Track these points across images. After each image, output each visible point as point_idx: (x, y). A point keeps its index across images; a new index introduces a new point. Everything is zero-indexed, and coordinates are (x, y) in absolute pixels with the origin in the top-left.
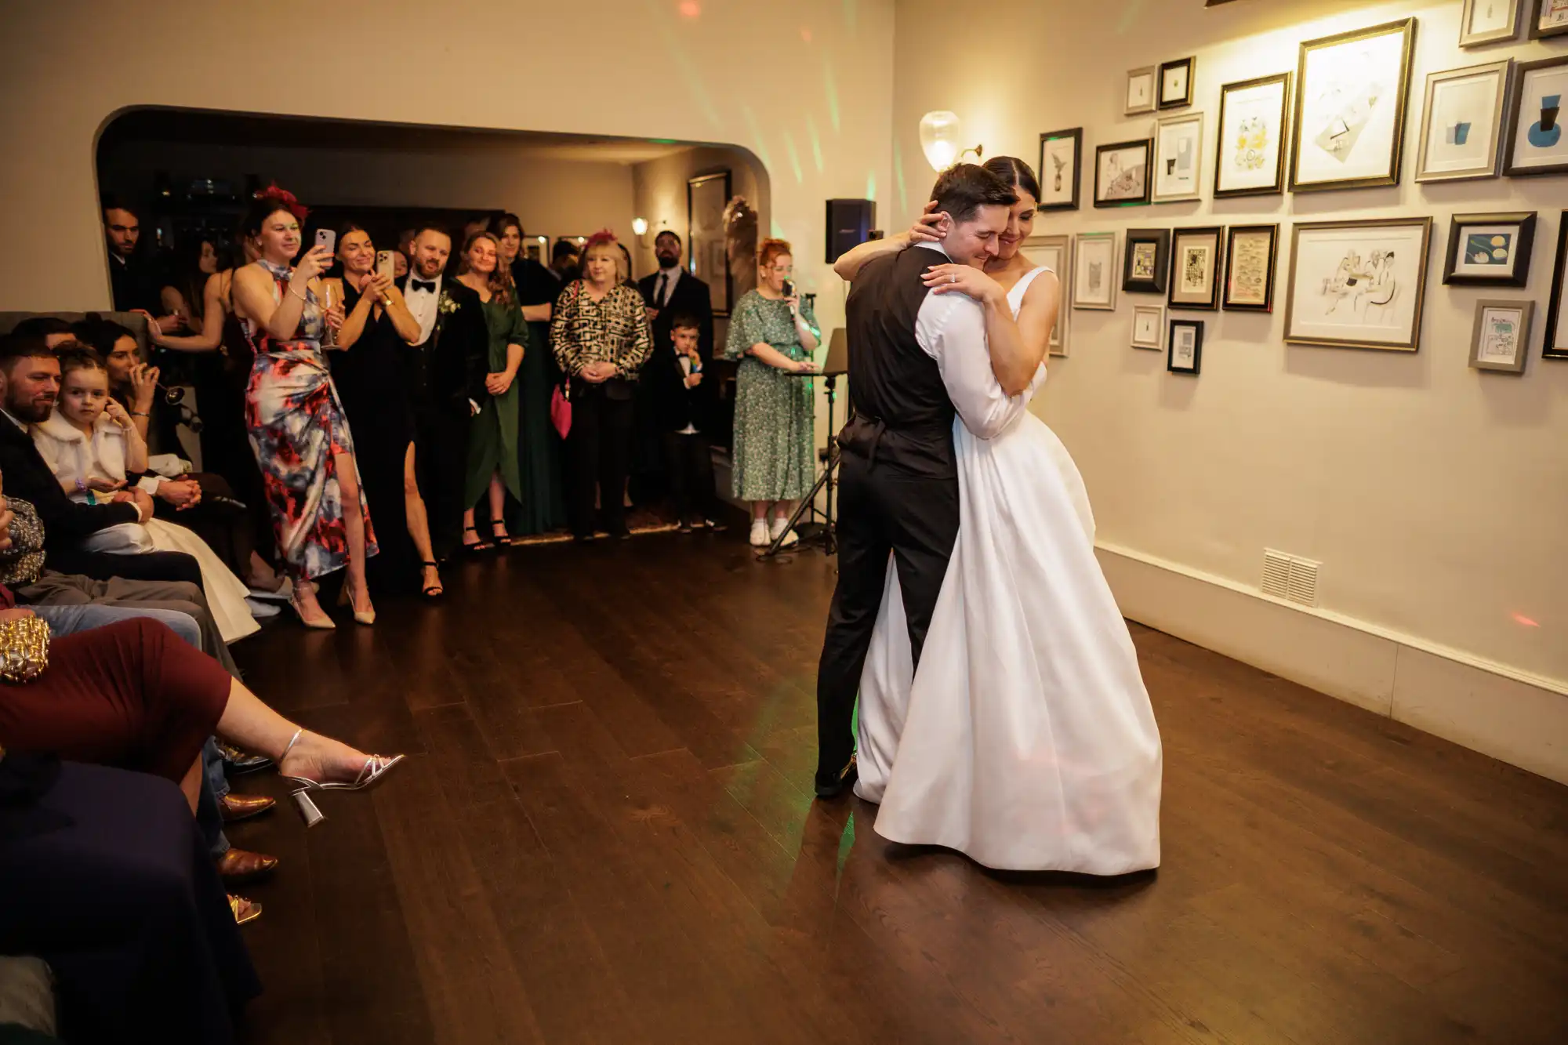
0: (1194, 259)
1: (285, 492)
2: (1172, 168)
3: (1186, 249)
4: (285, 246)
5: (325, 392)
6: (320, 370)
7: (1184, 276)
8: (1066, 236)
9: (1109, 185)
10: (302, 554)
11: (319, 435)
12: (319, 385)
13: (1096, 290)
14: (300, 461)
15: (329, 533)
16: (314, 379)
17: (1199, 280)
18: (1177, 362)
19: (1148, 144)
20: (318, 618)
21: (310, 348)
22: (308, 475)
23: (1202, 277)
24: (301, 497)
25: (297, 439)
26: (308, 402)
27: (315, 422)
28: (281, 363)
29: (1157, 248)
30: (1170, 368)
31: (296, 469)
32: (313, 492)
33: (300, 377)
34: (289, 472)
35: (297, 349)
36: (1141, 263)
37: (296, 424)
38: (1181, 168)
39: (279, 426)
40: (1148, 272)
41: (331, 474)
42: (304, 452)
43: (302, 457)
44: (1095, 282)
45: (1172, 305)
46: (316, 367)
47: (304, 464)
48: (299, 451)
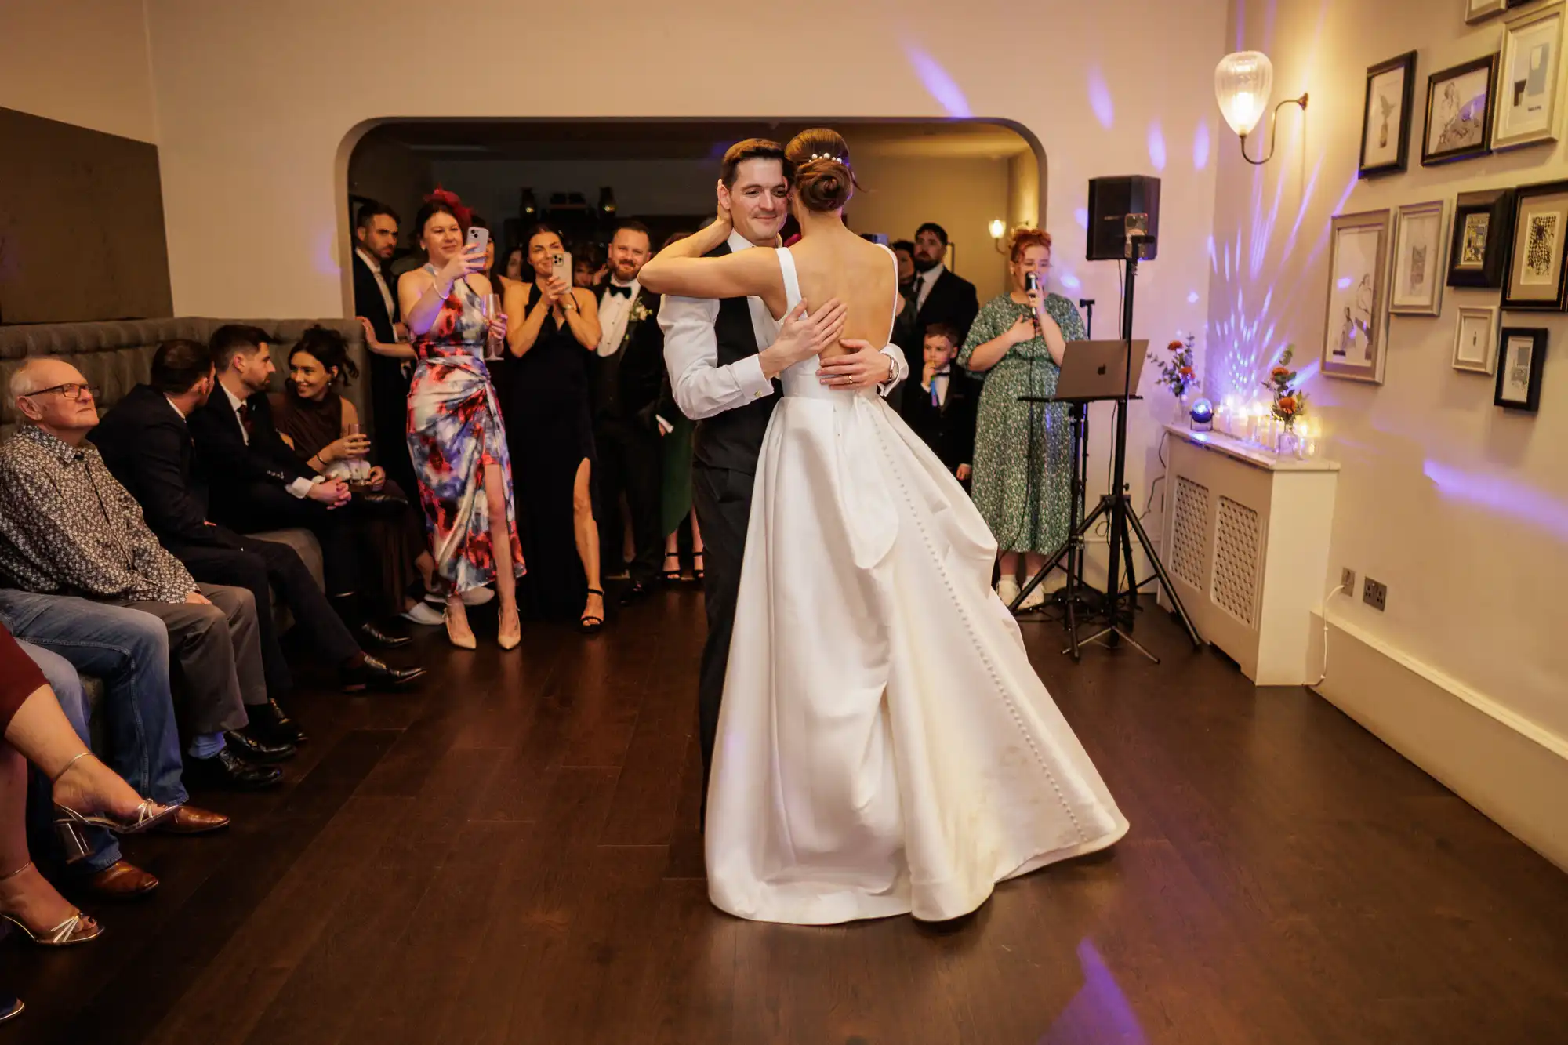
0: (1540, 232)
1: (436, 502)
2: (1520, 95)
3: (1530, 218)
4: (445, 248)
5: (481, 399)
6: (477, 376)
7: (1525, 260)
8: (1387, 211)
9: (1441, 132)
10: (453, 567)
11: (470, 443)
12: (474, 391)
13: (1418, 286)
14: (451, 469)
15: (477, 547)
16: (471, 385)
17: (1543, 266)
18: (1508, 394)
19: (1489, 64)
20: (464, 637)
21: (469, 354)
22: (458, 486)
23: (1548, 261)
24: (451, 509)
25: (448, 447)
26: (464, 409)
27: (467, 430)
28: (438, 369)
29: (1491, 220)
30: (1499, 401)
31: (446, 478)
32: (464, 503)
33: (455, 382)
34: (440, 481)
35: (455, 354)
36: (1472, 244)
37: (448, 431)
38: (1530, 94)
39: (431, 432)
40: (1480, 256)
41: (480, 485)
42: (454, 461)
43: (452, 466)
44: (1417, 277)
45: (1507, 305)
46: (473, 373)
47: (454, 473)
48: (450, 459)
